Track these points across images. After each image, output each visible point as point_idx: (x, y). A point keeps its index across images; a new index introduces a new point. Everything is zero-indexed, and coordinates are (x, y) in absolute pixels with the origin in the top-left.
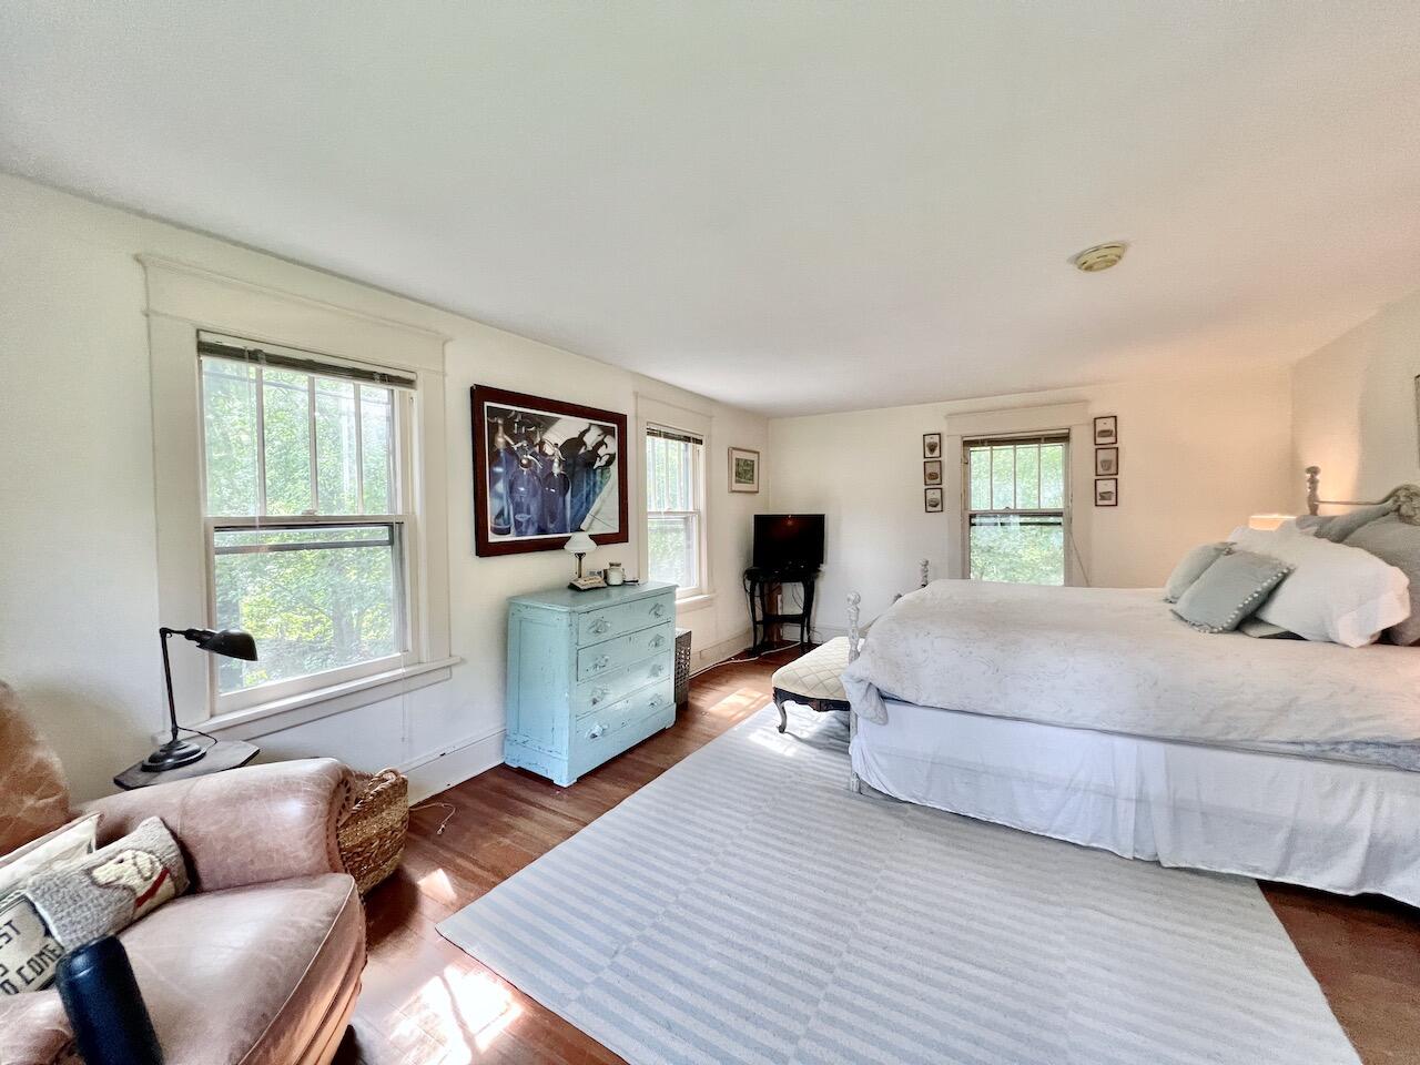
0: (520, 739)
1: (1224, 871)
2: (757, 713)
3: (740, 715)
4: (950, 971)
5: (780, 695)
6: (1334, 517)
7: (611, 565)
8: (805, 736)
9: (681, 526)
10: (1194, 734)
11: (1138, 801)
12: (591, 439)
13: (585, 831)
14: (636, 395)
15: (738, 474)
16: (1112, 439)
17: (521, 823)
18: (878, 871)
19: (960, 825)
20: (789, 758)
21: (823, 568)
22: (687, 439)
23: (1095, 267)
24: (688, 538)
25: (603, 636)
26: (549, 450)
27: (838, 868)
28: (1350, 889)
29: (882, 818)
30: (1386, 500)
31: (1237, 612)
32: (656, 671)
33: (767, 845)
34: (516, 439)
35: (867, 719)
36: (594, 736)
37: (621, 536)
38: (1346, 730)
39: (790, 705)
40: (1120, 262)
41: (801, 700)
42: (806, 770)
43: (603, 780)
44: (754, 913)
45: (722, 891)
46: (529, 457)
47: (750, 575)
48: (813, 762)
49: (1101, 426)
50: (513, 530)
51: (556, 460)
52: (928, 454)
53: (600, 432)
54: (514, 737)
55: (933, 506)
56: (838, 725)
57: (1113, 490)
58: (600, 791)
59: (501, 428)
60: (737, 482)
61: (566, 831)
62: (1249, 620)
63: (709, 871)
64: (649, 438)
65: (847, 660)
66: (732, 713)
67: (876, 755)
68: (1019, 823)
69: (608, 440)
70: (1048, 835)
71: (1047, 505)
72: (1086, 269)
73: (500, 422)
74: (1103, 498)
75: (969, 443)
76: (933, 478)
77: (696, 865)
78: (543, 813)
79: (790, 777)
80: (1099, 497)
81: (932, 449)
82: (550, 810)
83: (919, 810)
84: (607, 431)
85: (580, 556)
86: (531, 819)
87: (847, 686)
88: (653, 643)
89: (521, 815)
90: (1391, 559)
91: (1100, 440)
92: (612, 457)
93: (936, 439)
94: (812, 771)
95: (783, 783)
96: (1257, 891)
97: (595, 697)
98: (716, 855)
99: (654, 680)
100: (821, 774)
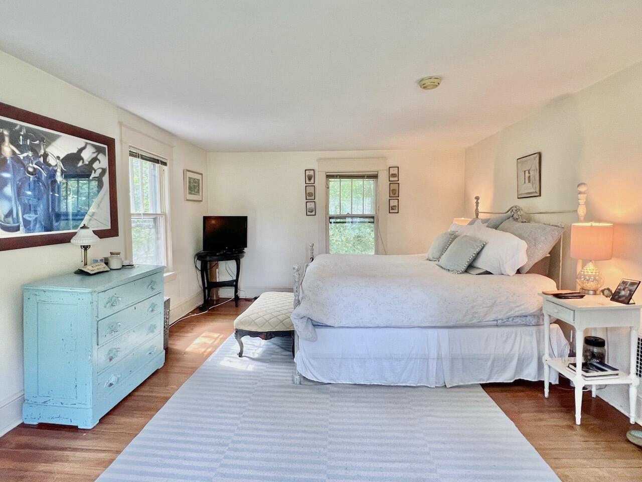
0: (41, 400)
1: (470, 383)
2: (221, 347)
3: (209, 350)
4: (381, 469)
5: (240, 333)
6: (489, 219)
7: (112, 253)
8: (256, 356)
9: (152, 224)
10: (461, 323)
11: (438, 359)
12: (87, 155)
13: (120, 457)
14: (121, 124)
15: (190, 188)
16: (396, 179)
17: (57, 467)
18: (327, 427)
19: (357, 390)
20: (249, 372)
21: (246, 250)
22: (157, 161)
23: (428, 87)
24: (157, 232)
25: (116, 308)
26: (52, 161)
27: (304, 432)
28: (511, 380)
29: (316, 396)
30: (508, 212)
31: (467, 263)
32: (152, 329)
33: (257, 429)
34: (22, 149)
35: (306, 340)
36: (111, 385)
37: (112, 232)
38: (512, 312)
39: (245, 339)
40: (439, 87)
41: (254, 334)
42: (264, 377)
43: (123, 415)
44: (266, 474)
45: (240, 467)
46: (36, 167)
47: (199, 256)
48: (266, 372)
49: (393, 171)
50: (22, 228)
51: (59, 170)
52: (307, 182)
53: (94, 150)
54: (34, 400)
55: (311, 212)
56: (274, 346)
57: (397, 205)
58: (122, 424)
59: (7, 139)
60: (190, 193)
61: (103, 462)
62: (471, 267)
63: (226, 457)
64: (130, 157)
65: (293, 306)
66: (203, 350)
67: (310, 360)
68: (386, 382)
69: (100, 157)
70: (398, 385)
71: (367, 213)
72: (424, 87)
73: (6, 133)
74: (392, 209)
75: (329, 176)
76: (310, 196)
77: (216, 456)
78: (78, 454)
79: (256, 383)
80: (390, 208)
81: (310, 179)
82: (83, 449)
83: (335, 387)
84: (99, 150)
85: (86, 248)
86: (67, 461)
87: (295, 322)
88: (150, 309)
89: (55, 461)
90: (520, 236)
91: (392, 179)
92: (104, 171)
93: (312, 173)
94: (267, 377)
95: (254, 388)
96: (481, 389)
97: (111, 355)
98: (227, 445)
99: (151, 335)
100: (274, 378)
